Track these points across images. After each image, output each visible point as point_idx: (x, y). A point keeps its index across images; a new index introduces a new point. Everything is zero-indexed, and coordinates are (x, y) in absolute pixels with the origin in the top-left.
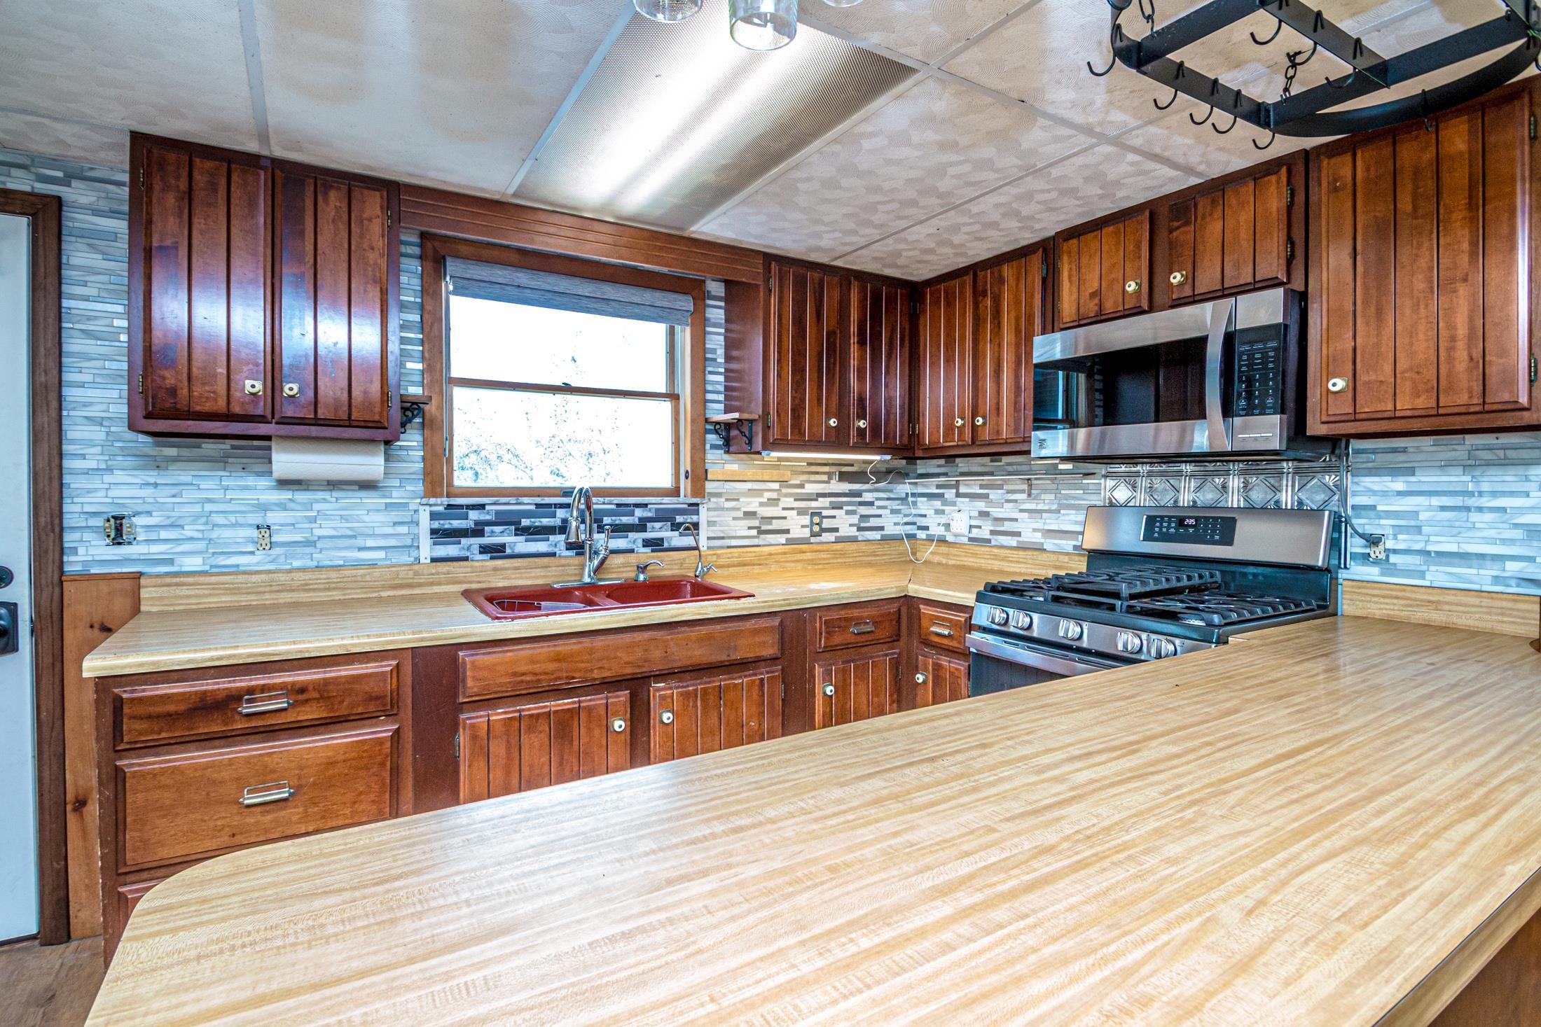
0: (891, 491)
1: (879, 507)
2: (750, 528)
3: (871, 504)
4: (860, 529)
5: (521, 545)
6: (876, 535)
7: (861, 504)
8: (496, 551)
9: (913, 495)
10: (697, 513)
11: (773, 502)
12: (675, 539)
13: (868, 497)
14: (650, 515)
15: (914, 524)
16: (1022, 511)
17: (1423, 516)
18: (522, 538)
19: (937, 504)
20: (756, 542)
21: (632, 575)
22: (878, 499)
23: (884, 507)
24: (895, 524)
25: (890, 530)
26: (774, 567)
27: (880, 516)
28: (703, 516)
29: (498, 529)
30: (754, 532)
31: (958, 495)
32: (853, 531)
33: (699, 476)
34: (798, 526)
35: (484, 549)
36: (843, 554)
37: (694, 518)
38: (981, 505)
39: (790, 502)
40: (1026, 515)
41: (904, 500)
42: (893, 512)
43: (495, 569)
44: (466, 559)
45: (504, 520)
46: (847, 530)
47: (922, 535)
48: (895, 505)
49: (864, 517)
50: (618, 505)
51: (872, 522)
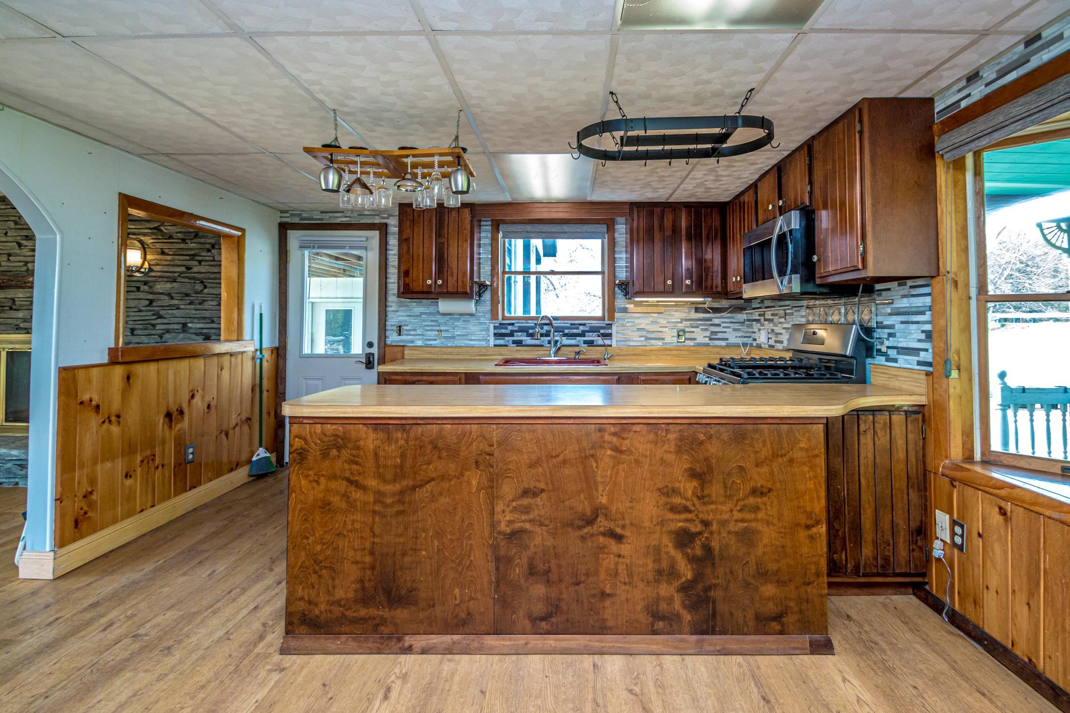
0: (733, 318)
1: (724, 327)
2: (641, 336)
3: (719, 325)
4: (711, 339)
5: (529, 341)
6: (723, 343)
7: (711, 325)
8: (519, 343)
9: (748, 320)
10: (611, 328)
11: (655, 324)
12: (600, 341)
13: (717, 321)
14: (587, 329)
15: (750, 337)
16: (784, 328)
17: (897, 326)
18: (529, 338)
19: (758, 325)
20: (644, 343)
21: (573, 356)
22: (723, 322)
23: (729, 327)
24: (736, 337)
25: (733, 340)
26: (653, 357)
27: (725, 332)
28: (615, 330)
29: (520, 334)
30: (643, 339)
31: (765, 320)
32: (707, 340)
33: (612, 310)
34: (670, 337)
35: (514, 342)
36: (697, 352)
37: (610, 331)
38: (771, 326)
39: (666, 324)
40: (784, 331)
41: (742, 323)
42: (734, 330)
43: (517, 351)
44: (507, 346)
45: (522, 330)
46: (702, 340)
48: (736, 326)
49: (713, 333)
50: (571, 324)
51: (720, 336)
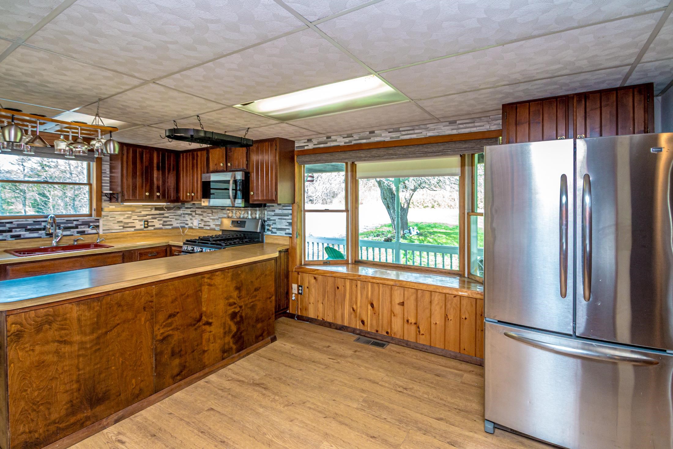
0: (175, 213)
1: (171, 218)
2: (120, 226)
3: (168, 217)
4: (163, 225)
5: (28, 234)
6: (170, 227)
7: (164, 217)
8: (18, 237)
9: (184, 214)
10: (99, 222)
11: (129, 218)
12: (90, 231)
13: (166, 215)
14: (79, 223)
15: (184, 223)
16: (211, 219)
18: (28, 232)
19: (190, 217)
20: (122, 230)
21: (72, 243)
22: (170, 216)
23: (173, 218)
24: (177, 223)
25: (175, 225)
26: (129, 239)
27: (171, 221)
28: (101, 223)
29: (18, 230)
30: (122, 228)
31: (196, 214)
32: (161, 226)
33: (99, 210)
34: (139, 225)
35: (12, 237)
36: (156, 233)
37: (97, 224)
38: (201, 217)
39: (136, 217)
40: (211, 220)
41: (180, 216)
42: (176, 219)
43: (17, 243)
44: (5, 240)
45: (20, 226)
46: (158, 226)
47: (187, 226)
48: (177, 217)
49: (164, 221)
50: (67, 220)
51: (168, 223)
